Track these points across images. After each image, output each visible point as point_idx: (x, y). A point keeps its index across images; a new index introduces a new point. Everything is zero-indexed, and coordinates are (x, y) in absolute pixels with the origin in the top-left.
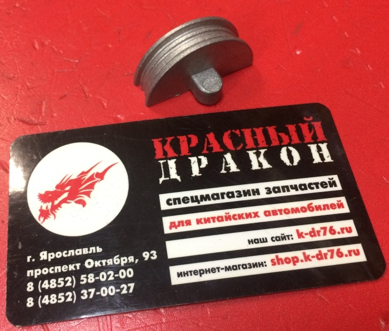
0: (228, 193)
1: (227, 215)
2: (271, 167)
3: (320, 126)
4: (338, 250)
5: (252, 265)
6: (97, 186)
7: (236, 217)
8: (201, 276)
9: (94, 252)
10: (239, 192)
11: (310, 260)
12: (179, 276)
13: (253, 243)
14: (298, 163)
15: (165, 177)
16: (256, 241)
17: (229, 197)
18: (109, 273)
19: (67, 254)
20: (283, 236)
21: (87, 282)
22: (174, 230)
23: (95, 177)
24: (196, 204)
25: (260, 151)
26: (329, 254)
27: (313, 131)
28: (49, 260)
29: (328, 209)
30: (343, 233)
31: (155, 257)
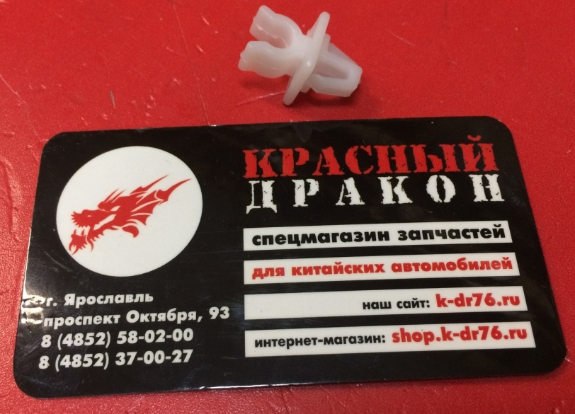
0: (343, 234)
1: (338, 266)
2: (411, 202)
3: (492, 150)
4: (495, 328)
5: (364, 339)
6: (156, 209)
7: (350, 269)
8: (288, 348)
9: (142, 300)
10: (359, 234)
11: (451, 339)
12: (257, 345)
13: (369, 308)
14: (451, 199)
15: (255, 205)
16: (375, 305)
17: (343, 240)
18: (158, 332)
19: (104, 300)
20: (415, 301)
21: (127, 342)
22: (258, 281)
23: (155, 196)
24: (294, 246)
25: (398, 178)
26: (481, 332)
27: (479, 157)
28: (77, 307)
29: (488, 268)
30: (505, 303)
31: (226, 316)
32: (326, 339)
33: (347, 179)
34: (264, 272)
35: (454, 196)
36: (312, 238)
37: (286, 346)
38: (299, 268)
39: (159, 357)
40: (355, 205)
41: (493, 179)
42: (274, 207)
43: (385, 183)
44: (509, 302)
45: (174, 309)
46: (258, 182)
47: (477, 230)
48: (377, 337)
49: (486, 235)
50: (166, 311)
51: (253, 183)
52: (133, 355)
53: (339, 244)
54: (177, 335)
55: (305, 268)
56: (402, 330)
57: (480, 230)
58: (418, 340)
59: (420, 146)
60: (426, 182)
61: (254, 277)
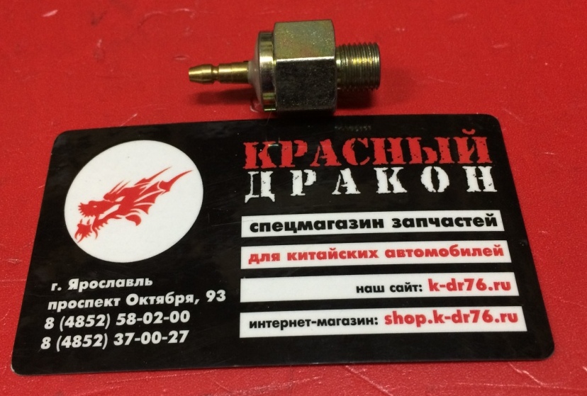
32: (319, 321)
33: (343, 169)
34: (260, 257)
36: (308, 225)
37: (280, 327)
38: (294, 254)
39: (156, 338)
40: (350, 195)
42: (272, 197)
43: (380, 174)
44: (500, 287)
45: (172, 293)
46: (257, 173)
47: (470, 219)
48: (369, 319)
49: (479, 223)
51: (252, 173)
52: (131, 335)
53: (335, 231)
54: (175, 317)
55: (300, 254)
56: (395, 313)
57: (473, 219)
59: (416, 139)
60: (421, 172)
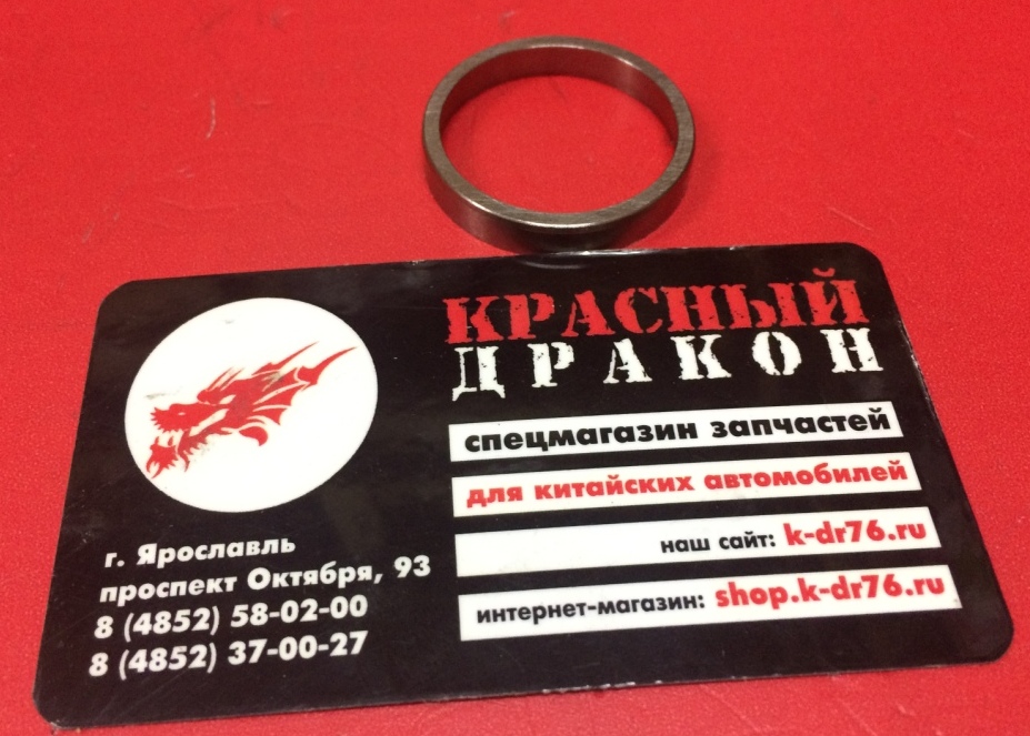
35: (800, 366)
41: (861, 336)
50: (318, 568)
58: (759, 602)
61: (470, 504)
